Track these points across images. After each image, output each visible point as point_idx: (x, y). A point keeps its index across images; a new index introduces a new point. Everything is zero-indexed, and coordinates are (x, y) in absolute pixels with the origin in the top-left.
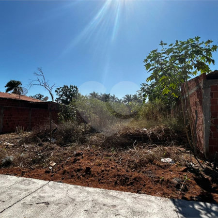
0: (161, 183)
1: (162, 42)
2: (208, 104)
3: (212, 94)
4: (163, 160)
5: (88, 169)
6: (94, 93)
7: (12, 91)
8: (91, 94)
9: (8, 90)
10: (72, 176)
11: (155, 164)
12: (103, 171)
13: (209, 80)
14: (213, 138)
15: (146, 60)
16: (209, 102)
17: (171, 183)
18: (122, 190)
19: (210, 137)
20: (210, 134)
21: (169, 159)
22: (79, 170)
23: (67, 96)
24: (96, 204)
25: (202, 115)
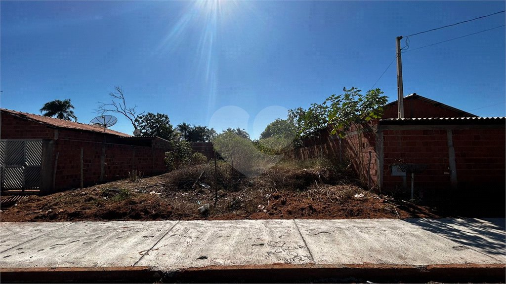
0: (379, 211)
1: (344, 88)
2: (382, 146)
3: (384, 137)
4: (356, 196)
6: (184, 124)
7: (56, 116)
8: (180, 126)
9: (48, 115)
13: (382, 126)
14: (385, 175)
16: (382, 144)
17: (386, 210)
19: (384, 175)
20: (384, 172)
21: (362, 195)
22: (303, 209)
23: (152, 128)
24: (360, 228)
25: (374, 155)
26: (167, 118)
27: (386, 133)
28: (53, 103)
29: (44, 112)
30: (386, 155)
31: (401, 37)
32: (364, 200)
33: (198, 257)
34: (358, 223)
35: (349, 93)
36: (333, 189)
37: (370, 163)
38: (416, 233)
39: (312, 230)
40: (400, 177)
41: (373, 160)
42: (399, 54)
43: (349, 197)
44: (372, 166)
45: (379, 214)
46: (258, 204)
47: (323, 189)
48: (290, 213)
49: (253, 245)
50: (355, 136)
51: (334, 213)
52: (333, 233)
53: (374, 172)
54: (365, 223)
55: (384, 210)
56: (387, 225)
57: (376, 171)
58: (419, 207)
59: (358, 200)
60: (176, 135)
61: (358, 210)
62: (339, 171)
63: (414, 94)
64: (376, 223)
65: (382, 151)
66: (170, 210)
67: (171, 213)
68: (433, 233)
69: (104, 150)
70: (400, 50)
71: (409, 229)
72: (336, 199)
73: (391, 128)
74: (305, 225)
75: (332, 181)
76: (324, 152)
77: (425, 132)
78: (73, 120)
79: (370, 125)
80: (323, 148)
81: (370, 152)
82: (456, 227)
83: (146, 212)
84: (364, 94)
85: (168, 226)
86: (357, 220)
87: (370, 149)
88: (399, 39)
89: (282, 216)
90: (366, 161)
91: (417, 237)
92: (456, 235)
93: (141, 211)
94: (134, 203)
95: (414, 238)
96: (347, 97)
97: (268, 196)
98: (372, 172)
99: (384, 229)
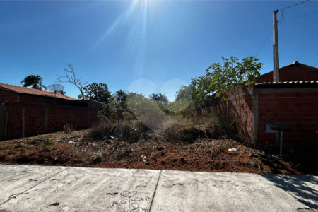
0: (243, 165)
2: (257, 107)
3: (259, 99)
4: (230, 150)
5: (182, 159)
7: (31, 86)
9: (25, 86)
10: (173, 165)
11: (226, 153)
12: (195, 160)
13: (258, 89)
14: (260, 132)
15: (208, 70)
16: (257, 105)
17: (250, 164)
18: (224, 171)
19: (258, 132)
20: (258, 129)
21: (234, 149)
22: (175, 161)
23: (96, 94)
24: (216, 181)
25: (251, 115)
26: (106, 86)
27: (261, 95)
28: (29, 77)
29: (24, 83)
30: (261, 115)
31: (278, 11)
32: (235, 154)
33: (53, 203)
34: (216, 176)
35: (228, 61)
36: (213, 143)
37: (246, 122)
38: (267, 190)
39: (170, 181)
40: (273, 135)
41: (249, 119)
42: (276, 25)
43: (222, 151)
44: (248, 124)
45: (242, 167)
46: (141, 154)
47: (203, 143)
48: (163, 163)
49: (108, 194)
50: (237, 99)
51: (201, 165)
52: (187, 186)
53: (250, 129)
54: (222, 177)
55: (248, 164)
56: (243, 180)
57: (252, 129)
58: (284, 163)
59: (230, 154)
60: (113, 99)
61: (224, 164)
62: (224, 128)
63: (296, 62)
64: (234, 177)
65: (256, 111)
66: (69, 157)
67: (68, 159)
68: (284, 192)
69: (47, 109)
70: (276, 22)
71: (263, 185)
72: (210, 152)
73: (266, 91)
74: (168, 176)
75: (216, 136)
76: (217, 112)
77: (298, 94)
78: (43, 89)
79: (248, 89)
80: (216, 108)
81: (247, 113)
82: (310, 185)
83: (50, 158)
84: (240, 61)
85: (56, 171)
86: (217, 173)
87: (248, 109)
88: (276, 12)
89: (155, 166)
90: (243, 120)
91: (266, 194)
92: (306, 194)
93: (47, 157)
94: (48, 151)
95: (262, 196)
96: (227, 65)
97: (154, 147)
98: (249, 129)
99: (237, 183)
